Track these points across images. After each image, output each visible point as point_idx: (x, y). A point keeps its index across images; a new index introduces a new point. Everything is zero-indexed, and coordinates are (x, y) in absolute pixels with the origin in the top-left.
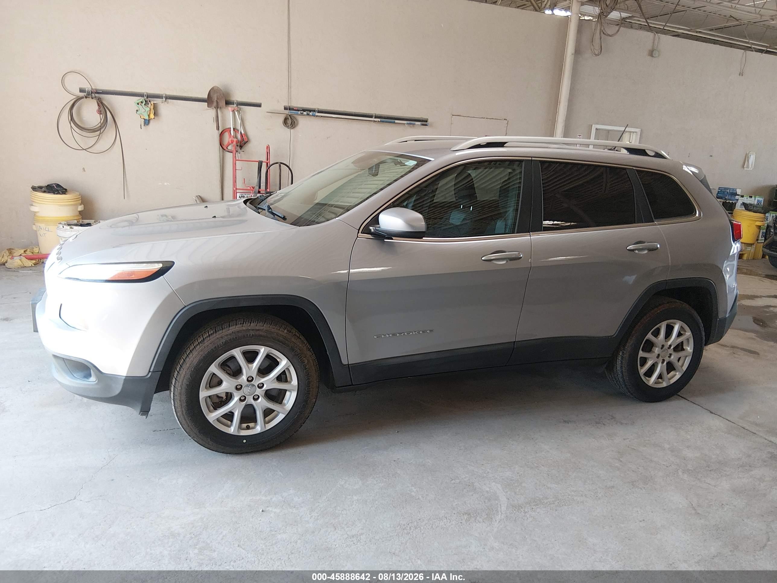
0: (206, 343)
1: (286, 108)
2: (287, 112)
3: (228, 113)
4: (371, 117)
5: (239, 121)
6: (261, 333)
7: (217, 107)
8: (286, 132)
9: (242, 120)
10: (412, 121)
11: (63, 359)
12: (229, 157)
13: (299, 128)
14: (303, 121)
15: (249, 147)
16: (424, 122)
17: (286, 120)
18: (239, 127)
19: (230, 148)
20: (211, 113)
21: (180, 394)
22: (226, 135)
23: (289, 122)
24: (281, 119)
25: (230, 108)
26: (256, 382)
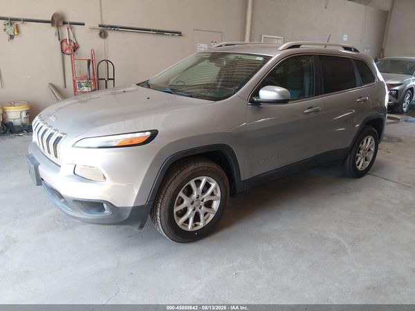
0: (178, 179)
1: (100, 26)
2: (101, 28)
3: (65, 29)
4: (150, 30)
5: (72, 35)
6: (205, 169)
7: (58, 26)
8: (102, 41)
9: (74, 35)
10: (173, 33)
11: (81, 201)
12: (68, 58)
13: (109, 38)
14: (111, 34)
15: (79, 51)
16: (180, 34)
17: (100, 34)
18: (72, 38)
19: (67, 52)
20: (54, 30)
21: (164, 212)
22: (64, 44)
23: (103, 34)
24: (98, 32)
25: (66, 26)
26: (200, 199)
